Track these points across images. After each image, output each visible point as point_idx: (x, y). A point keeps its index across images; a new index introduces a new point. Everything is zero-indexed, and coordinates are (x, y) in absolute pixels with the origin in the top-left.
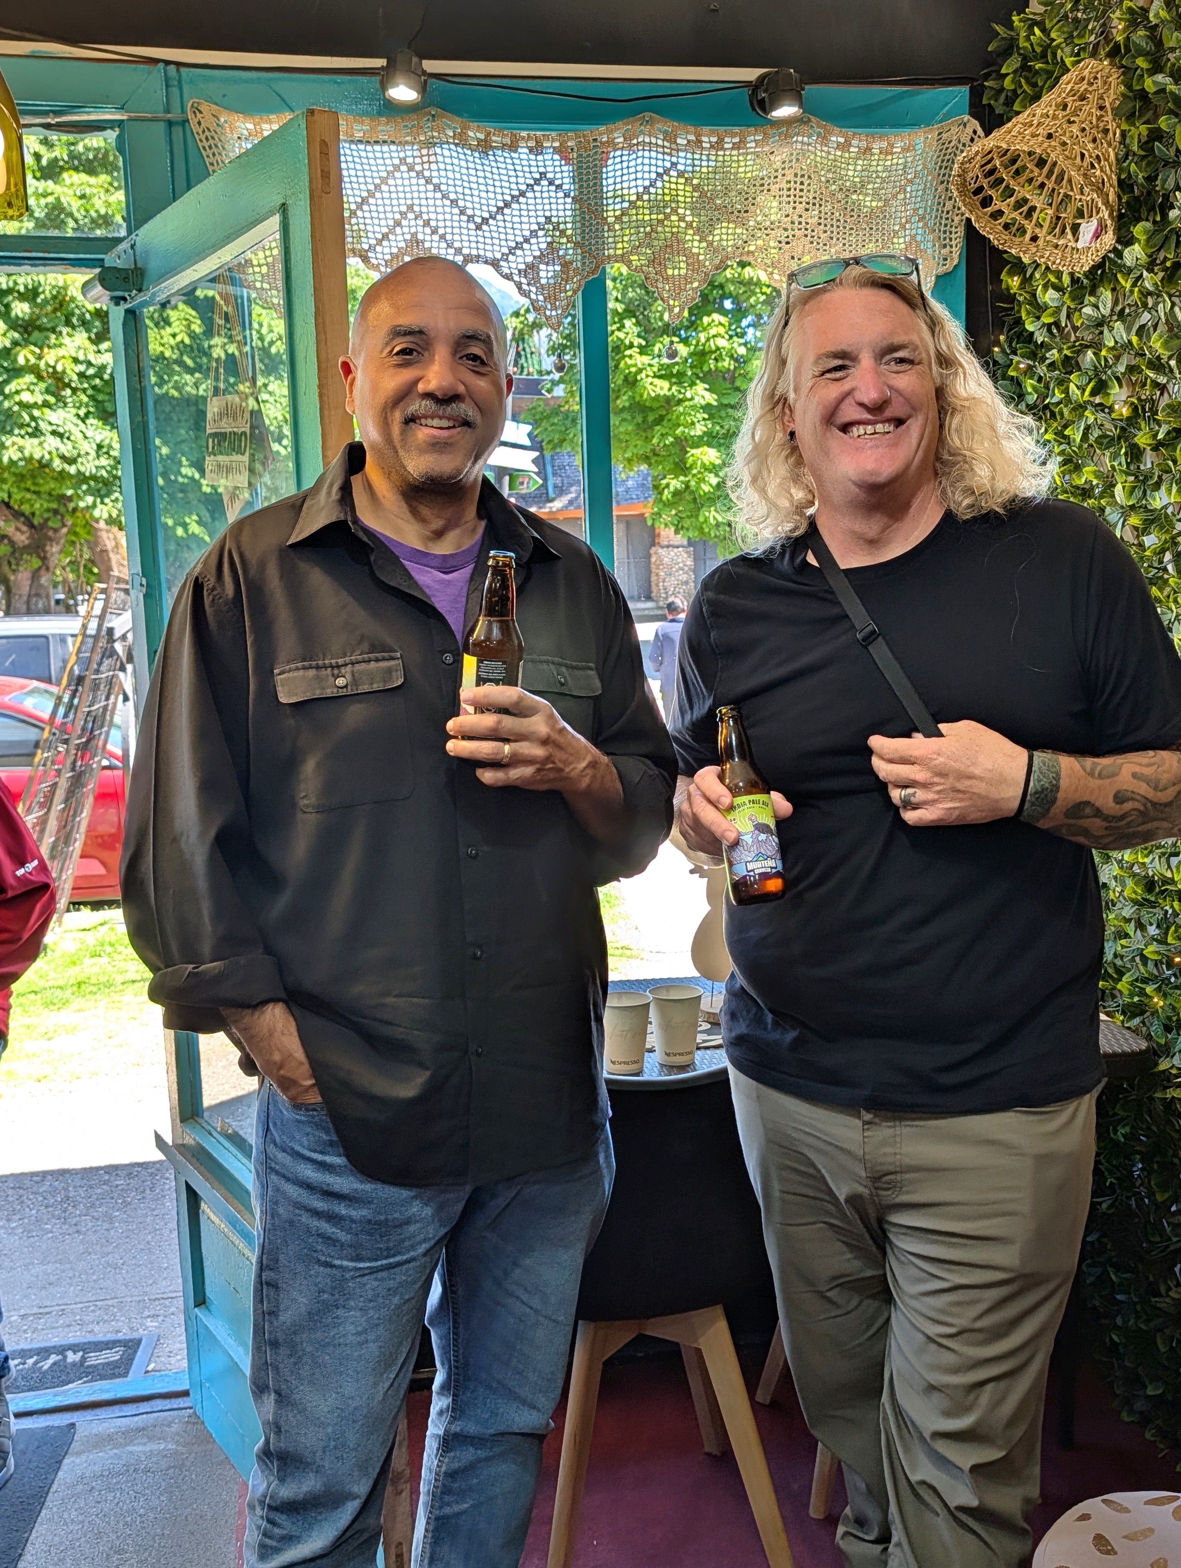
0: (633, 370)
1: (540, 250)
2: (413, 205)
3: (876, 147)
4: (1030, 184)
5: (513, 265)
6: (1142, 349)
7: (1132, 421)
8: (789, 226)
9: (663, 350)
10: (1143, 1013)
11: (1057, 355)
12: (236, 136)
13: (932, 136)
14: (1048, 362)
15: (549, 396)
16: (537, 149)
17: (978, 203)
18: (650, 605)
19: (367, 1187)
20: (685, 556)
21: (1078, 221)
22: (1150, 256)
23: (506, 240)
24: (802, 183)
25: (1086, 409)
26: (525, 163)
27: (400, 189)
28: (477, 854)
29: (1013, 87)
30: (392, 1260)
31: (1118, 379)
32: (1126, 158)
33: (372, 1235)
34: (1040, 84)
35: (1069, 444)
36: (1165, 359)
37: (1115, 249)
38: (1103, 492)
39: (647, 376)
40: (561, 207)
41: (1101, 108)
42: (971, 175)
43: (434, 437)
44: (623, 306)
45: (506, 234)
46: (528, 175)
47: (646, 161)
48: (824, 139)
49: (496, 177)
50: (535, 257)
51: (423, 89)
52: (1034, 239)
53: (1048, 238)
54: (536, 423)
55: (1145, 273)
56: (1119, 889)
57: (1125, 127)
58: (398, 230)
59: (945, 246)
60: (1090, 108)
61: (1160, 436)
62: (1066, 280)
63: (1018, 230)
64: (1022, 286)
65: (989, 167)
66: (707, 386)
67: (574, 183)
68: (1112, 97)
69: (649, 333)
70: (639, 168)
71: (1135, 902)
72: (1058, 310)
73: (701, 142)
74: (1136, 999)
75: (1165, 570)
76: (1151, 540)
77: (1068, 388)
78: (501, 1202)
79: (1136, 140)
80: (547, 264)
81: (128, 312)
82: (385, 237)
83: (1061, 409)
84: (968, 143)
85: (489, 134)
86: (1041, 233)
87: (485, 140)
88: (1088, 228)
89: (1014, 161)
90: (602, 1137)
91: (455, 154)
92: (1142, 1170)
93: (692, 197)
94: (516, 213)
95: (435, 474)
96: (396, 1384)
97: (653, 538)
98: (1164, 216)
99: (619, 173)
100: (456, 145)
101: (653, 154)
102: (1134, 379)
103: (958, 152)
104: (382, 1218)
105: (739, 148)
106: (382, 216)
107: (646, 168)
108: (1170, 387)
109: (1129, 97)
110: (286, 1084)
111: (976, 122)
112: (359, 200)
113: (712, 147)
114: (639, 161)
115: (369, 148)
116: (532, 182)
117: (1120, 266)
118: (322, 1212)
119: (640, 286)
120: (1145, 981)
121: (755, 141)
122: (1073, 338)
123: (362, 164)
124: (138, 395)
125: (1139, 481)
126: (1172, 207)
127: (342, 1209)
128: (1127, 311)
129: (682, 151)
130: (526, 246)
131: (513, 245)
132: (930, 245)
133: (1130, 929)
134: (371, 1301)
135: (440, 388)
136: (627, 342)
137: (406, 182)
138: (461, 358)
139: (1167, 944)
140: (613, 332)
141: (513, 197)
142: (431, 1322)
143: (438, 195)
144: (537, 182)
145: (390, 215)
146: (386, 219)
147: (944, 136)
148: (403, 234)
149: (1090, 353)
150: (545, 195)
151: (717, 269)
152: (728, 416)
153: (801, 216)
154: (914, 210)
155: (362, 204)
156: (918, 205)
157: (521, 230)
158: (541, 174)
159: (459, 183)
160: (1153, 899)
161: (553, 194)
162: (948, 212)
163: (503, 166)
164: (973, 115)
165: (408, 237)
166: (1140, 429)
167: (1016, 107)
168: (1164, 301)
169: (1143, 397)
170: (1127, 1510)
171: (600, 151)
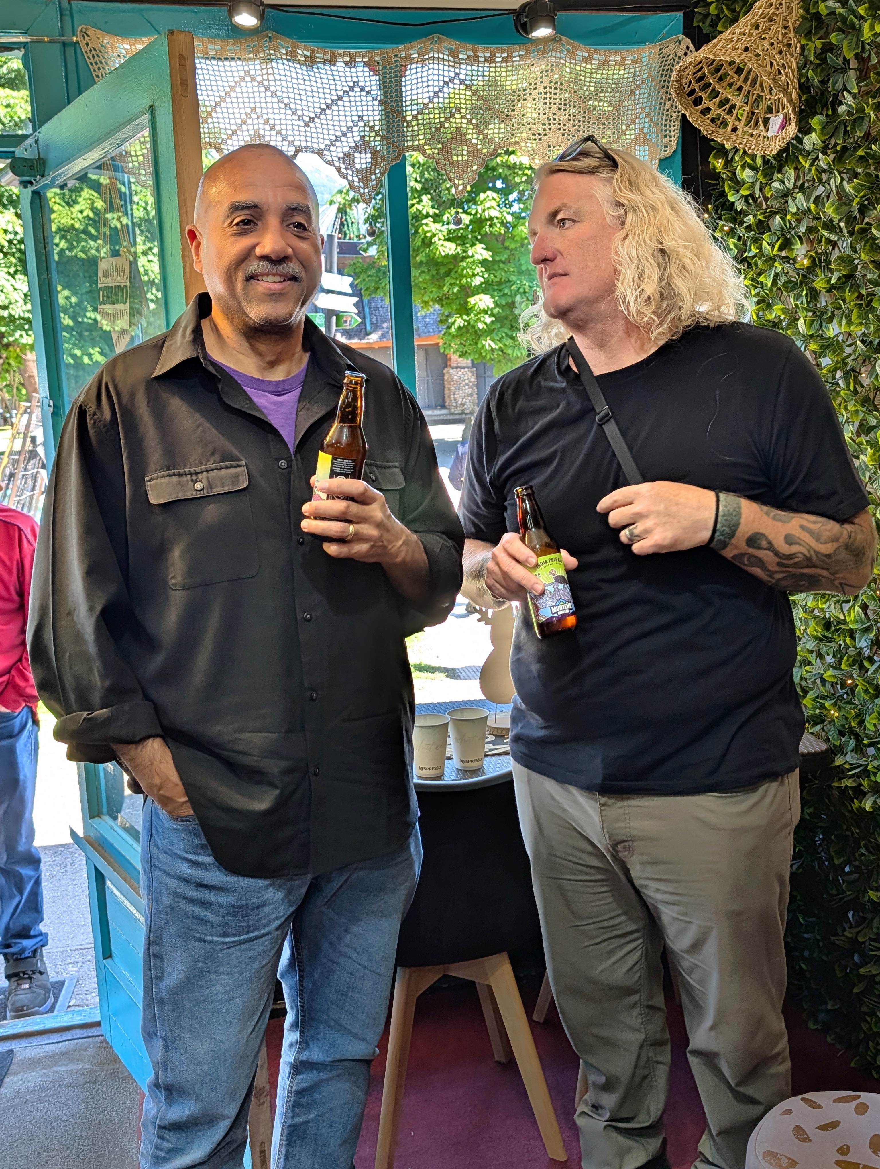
0: (429, 234)
1: (355, 142)
2: (255, 108)
3: (612, 59)
4: (731, 87)
5: (334, 154)
6: (818, 214)
7: (810, 270)
8: (546, 122)
9: (451, 219)
10: (822, 721)
11: (752, 220)
12: (116, 54)
13: (655, 51)
14: (745, 225)
15: (366, 255)
16: (351, 63)
17: (691, 102)
18: (444, 411)
19: (231, 880)
20: (470, 374)
21: (768, 116)
22: (824, 142)
23: (328, 134)
24: (556, 88)
25: (775, 261)
26: (341, 74)
27: (245, 95)
28: (311, 617)
29: (716, 12)
30: (252, 935)
31: (799, 237)
32: (805, 66)
33: (235, 916)
34: (738, 10)
35: (762, 288)
36: (836, 222)
37: (797, 136)
38: (789, 325)
39: (440, 239)
40: (370, 108)
41: (786, 27)
42: (685, 80)
43: (270, 289)
44: (420, 185)
45: (328, 129)
46: (344, 84)
47: (436, 72)
48: (572, 54)
49: (320, 85)
50: (350, 148)
51: (261, 17)
52: (734, 130)
53: (745, 129)
54: (355, 275)
55: (820, 155)
56: (803, 628)
57: (804, 42)
58: (244, 127)
59: (666, 136)
60: (777, 27)
61: (833, 281)
62: (759, 161)
63: (721, 123)
64: (725, 166)
65: (699, 74)
66: (484, 246)
67: (380, 89)
68: (794, 19)
69: (441, 204)
70: (430, 77)
71: (816, 638)
72: (753, 184)
73: (478, 57)
74: (817, 711)
75: (837, 384)
76: (826, 361)
77: (761, 244)
78: (335, 885)
79: (813, 52)
80: (360, 153)
81: (34, 193)
82: (234, 132)
83: (756, 261)
84: (682, 56)
85: (313, 52)
86: (740, 125)
87: (311, 57)
88: (776, 121)
89: (718, 70)
90: (414, 832)
91: (287, 68)
92: (823, 839)
93: (472, 100)
94: (336, 113)
95: (273, 318)
96: (256, 1029)
97: (445, 361)
98: (835, 111)
99: (415, 81)
100: (288, 60)
101: (441, 67)
102: (811, 237)
103: (675, 64)
104: (244, 903)
105: (507, 62)
106: (231, 116)
107: (436, 78)
108: (840, 243)
109: (807, 19)
110: (165, 801)
111: (689, 40)
112: (213, 104)
113: (486, 61)
114: (430, 72)
115: (220, 63)
116: (348, 89)
117: (800, 150)
118: (196, 900)
119: (433, 170)
120: (824, 698)
121: (519, 56)
122: (764, 206)
123: (215, 76)
124: (44, 258)
125: (817, 316)
126: (841, 103)
127: (212, 897)
128: (806, 185)
129: (463, 64)
130: (343, 139)
131: (334, 138)
132: (654, 136)
133: (812, 658)
134: (235, 967)
135: (273, 252)
136: (424, 212)
137: (250, 90)
138: (288, 226)
139: (841, 669)
140: (413, 205)
141: (333, 101)
142: (282, 977)
143: (275, 100)
144: (351, 89)
145: (237, 116)
146: (235, 118)
147: (664, 51)
148: (248, 130)
149: (778, 218)
150: (358, 99)
151: (491, 155)
152: (500, 268)
153: (554, 114)
154: (642, 108)
155: (216, 107)
156: (645, 105)
157: (340, 126)
158: (354, 82)
159: (291, 90)
160: (830, 636)
161: (364, 98)
162: (668, 110)
163: (325, 76)
164: (686, 34)
165: (252, 133)
166: (817, 276)
167: (719, 28)
168: (835, 177)
169: (820, 251)
170: (820, 1107)
171: (400, 64)
